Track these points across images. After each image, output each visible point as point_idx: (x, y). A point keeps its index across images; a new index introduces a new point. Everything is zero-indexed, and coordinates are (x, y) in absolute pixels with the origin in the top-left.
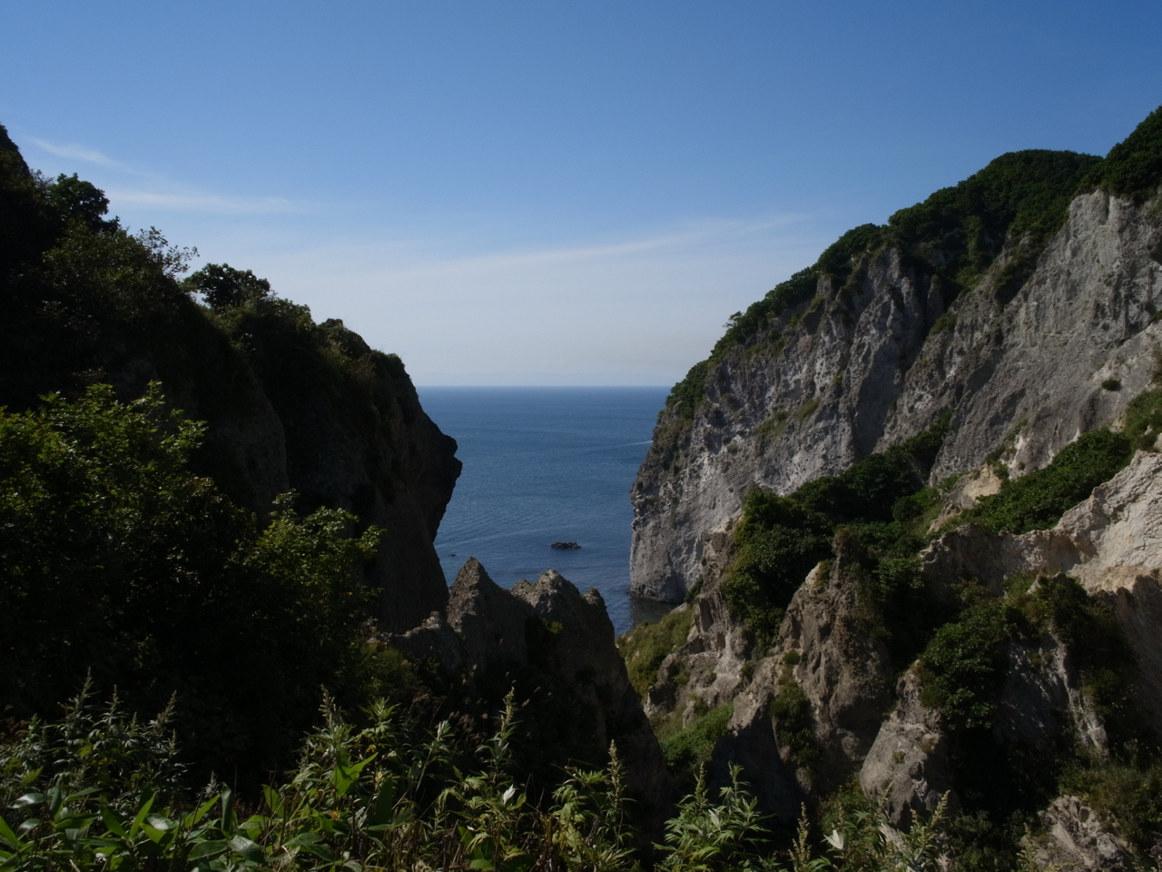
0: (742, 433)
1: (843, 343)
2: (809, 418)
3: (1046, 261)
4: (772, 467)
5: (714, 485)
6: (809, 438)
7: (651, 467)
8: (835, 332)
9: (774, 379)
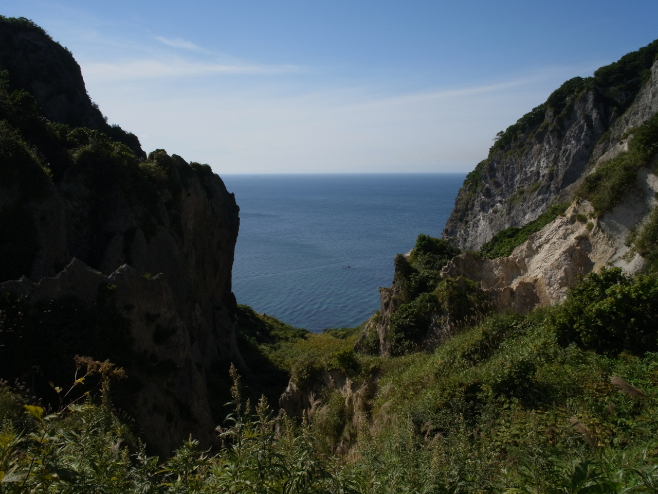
0: (500, 202)
1: (556, 149)
2: (533, 194)
3: (639, 100)
4: (515, 221)
5: (485, 231)
6: (533, 205)
7: (453, 220)
8: (552, 143)
9: (519, 170)
